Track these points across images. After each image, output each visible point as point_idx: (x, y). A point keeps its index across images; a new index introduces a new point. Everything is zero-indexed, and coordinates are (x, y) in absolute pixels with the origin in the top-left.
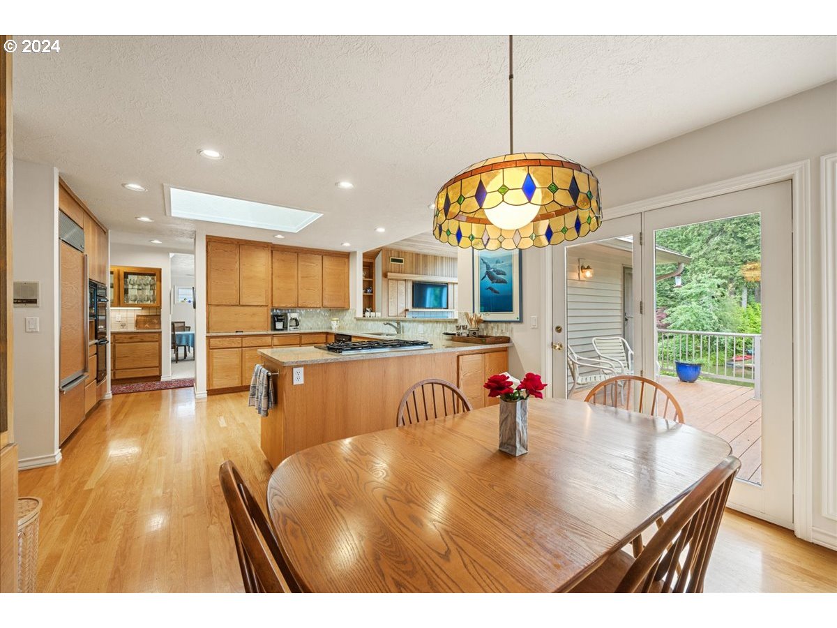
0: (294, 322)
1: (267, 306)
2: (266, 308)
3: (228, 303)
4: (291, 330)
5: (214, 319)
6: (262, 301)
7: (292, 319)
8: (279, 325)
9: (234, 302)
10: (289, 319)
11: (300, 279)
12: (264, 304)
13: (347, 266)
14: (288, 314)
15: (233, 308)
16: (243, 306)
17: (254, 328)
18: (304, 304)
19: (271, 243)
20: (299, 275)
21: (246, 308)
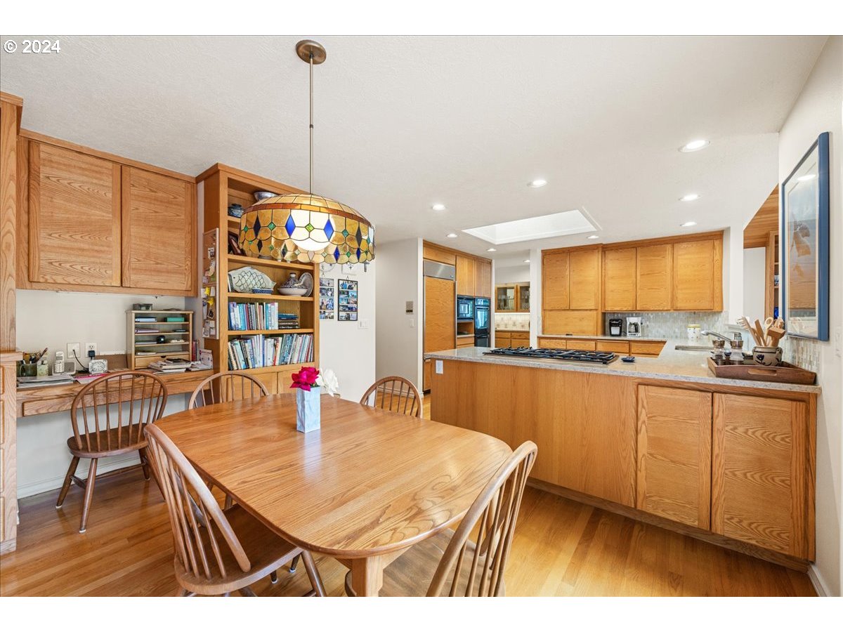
0: (633, 327)
1: (596, 310)
2: (595, 312)
3: (559, 308)
4: (629, 337)
5: (548, 322)
6: (591, 305)
7: (631, 324)
8: (615, 330)
9: (563, 307)
10: (628, 323)
11: (638, 277)
12: (593, 308)
13: (717, 251)
14: (627, 319)
15: (563, 312)
16: (573, 310)
17: (583, 332)
18: (646, 307)
19: (601, 244)
20: (638, 274)
21: (576, 312)
